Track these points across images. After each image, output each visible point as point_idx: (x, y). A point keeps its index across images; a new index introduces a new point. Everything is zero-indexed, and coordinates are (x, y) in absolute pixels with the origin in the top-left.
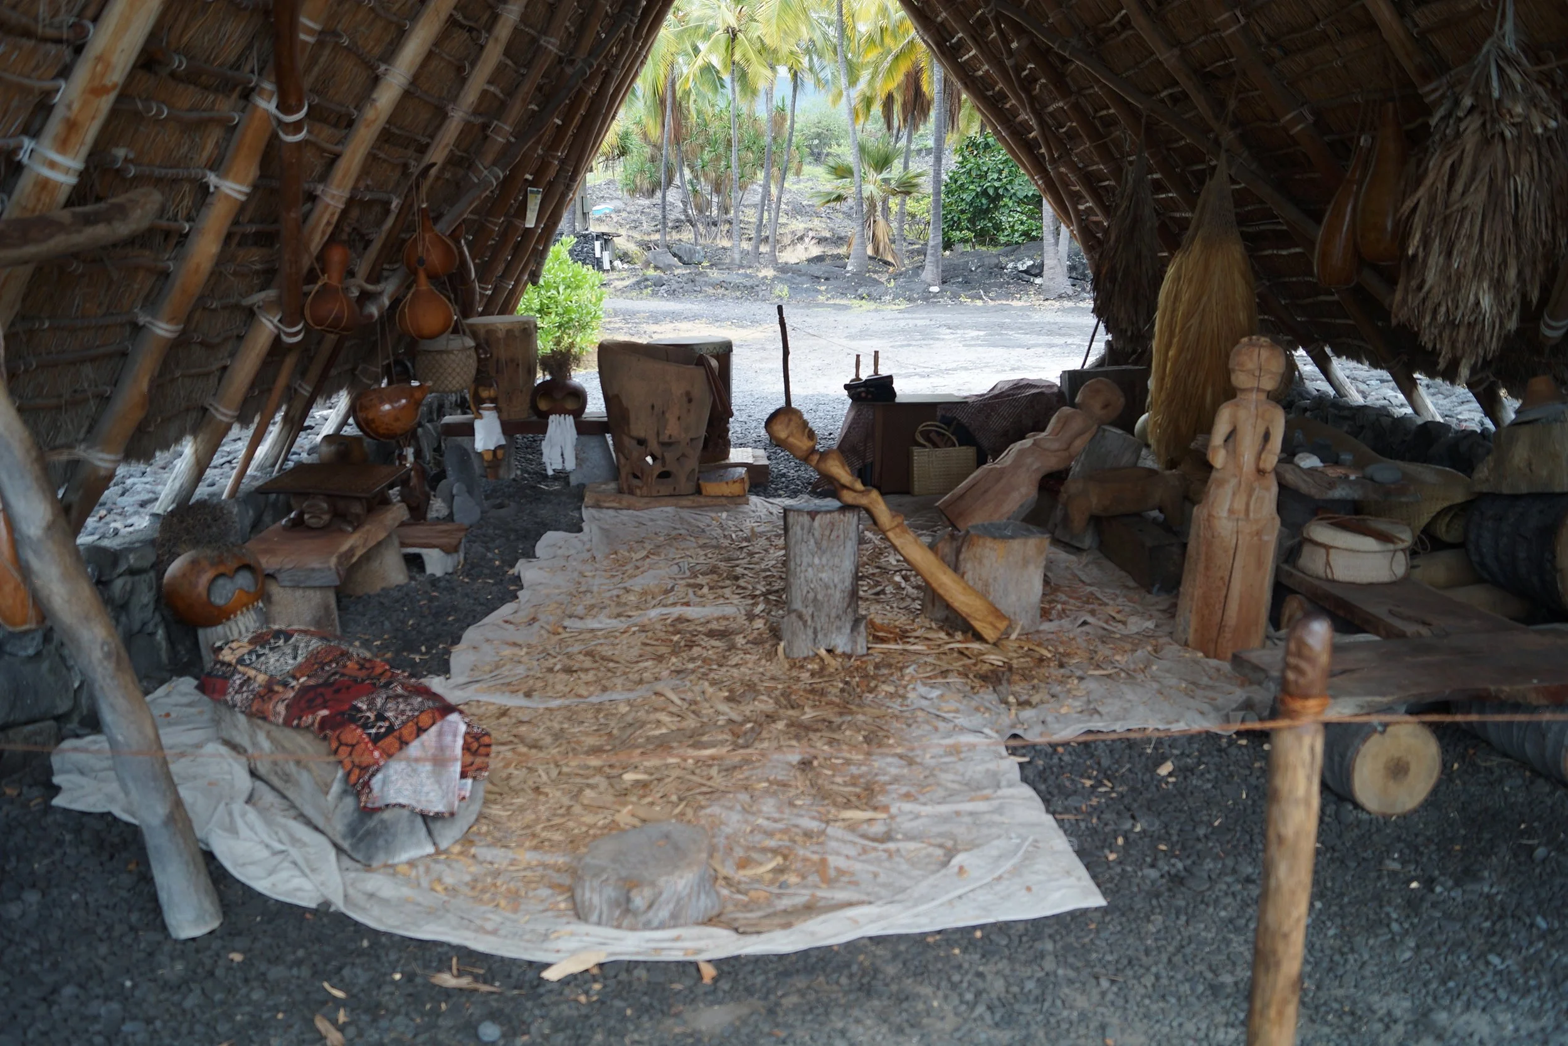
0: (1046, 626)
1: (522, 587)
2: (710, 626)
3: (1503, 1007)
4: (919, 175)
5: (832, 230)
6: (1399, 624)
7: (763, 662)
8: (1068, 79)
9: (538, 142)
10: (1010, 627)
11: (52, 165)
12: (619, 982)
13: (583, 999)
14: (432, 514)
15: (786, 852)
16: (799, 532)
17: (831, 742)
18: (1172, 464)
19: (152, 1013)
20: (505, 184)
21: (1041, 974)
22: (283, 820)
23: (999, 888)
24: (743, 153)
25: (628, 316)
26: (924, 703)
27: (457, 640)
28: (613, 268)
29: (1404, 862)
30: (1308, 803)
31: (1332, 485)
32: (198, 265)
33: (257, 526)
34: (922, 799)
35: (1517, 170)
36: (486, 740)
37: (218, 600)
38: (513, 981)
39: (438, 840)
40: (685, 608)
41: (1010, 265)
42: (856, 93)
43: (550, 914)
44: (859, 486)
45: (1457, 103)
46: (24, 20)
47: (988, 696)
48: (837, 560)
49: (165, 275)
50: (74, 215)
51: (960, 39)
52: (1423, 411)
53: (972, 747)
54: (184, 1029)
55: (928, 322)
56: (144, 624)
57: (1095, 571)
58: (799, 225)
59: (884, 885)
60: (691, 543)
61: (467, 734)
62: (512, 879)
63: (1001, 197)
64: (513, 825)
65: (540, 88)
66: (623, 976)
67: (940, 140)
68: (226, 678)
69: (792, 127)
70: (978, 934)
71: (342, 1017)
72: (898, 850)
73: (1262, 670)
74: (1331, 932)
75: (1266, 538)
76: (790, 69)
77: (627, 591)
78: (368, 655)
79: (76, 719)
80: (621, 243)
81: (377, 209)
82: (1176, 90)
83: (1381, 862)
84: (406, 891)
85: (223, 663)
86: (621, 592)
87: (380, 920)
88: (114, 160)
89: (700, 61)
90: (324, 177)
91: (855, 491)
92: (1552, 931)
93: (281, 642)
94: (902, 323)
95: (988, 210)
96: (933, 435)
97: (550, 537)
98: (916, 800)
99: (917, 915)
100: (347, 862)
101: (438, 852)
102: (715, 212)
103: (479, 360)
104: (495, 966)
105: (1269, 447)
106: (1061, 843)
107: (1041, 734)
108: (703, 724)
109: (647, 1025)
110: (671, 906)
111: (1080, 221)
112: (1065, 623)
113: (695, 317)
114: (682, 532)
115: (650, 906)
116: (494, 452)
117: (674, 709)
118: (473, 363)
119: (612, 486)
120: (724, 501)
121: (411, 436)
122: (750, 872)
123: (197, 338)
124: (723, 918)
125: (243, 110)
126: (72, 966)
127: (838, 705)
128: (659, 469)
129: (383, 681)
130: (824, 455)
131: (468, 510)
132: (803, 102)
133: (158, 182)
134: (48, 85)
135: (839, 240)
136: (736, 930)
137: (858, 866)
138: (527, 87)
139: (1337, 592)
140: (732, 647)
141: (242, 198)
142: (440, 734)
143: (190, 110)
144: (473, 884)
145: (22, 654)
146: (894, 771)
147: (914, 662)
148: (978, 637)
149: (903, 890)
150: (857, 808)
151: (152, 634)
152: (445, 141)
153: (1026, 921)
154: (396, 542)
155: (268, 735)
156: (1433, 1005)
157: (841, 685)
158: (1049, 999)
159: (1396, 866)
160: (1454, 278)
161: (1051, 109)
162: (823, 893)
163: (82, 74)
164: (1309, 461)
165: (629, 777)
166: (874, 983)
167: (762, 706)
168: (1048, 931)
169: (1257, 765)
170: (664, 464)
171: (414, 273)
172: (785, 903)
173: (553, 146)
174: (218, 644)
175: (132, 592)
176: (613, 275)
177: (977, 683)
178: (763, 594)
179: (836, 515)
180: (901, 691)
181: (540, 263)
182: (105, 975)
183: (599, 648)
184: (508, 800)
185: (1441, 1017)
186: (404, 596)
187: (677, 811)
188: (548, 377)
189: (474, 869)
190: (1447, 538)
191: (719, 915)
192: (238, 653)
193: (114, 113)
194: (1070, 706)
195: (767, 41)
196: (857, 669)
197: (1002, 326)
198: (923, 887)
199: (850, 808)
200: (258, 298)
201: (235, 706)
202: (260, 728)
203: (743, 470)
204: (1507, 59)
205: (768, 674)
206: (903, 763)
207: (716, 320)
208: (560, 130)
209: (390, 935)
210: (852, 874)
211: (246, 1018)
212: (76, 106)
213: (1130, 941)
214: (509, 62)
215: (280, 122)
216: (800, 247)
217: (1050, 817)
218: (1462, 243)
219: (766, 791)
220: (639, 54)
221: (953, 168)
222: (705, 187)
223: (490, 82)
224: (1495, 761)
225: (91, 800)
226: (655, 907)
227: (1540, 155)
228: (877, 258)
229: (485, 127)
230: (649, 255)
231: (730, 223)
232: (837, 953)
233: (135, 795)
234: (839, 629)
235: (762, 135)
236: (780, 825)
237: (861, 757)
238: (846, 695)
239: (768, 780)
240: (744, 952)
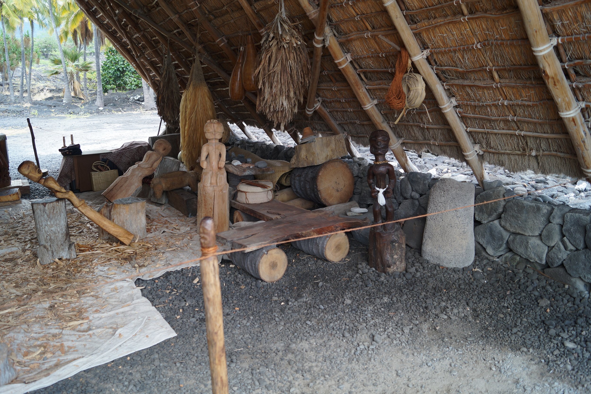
0: (149, 235)
2: (5, 257)
3: (312, 337)
4: (90, 63)
5: (56, 86)
6: (270, 216)
7: (31, 268)
8: (140, 25)
10: (135, 238)
15: (45, 345)
16: (39, 212)
17: (62, 296)
18: (192, 169)
21: (154, 367)
23: (135, 339)
24: (11, 55)
26: (102, 273)
29: (279, 297)
30: (215, 285)
31: (244, 170)
34: (103, 311)
35: (290, 59)
41: (132, 98)
42: (60, 30)
44: (63, 190)
45: (269, 36)
47: (127, 266)
48: (58, 222)
51: (96, 9)
52: (276, 142)
53: (122, 287)
55: (99, 122)
57: (167, 212)
58: (41, 85)
59: (89, 349)
63: (125, 71)
67: (97, 49)
69: (33, 43)
70: (129, 358)
72: (94, 333)
73: (225, 239)
74: (256, 326)
75: (224, 192)
76: (29, 19)
82: (179, 30)
83: (271, 299)
91: (62, 193)
92: (325, 309)
94: (88, 123)
95: (120, 77)
96: (99, 167)
98: (100, 312)
99: (103, 357)
102: (1, 80)
105: (221, 159)
106: (159, 316)
107: (149, 277)
108: (4, 300)
111: (151, 80)
112: (157, 233)
120: (10, 203)
122: (29, 357)
124: (18, 379)
127: (65, 281)
130: (46, 180)
132: (36, 33)
135: (59, 90)
136: (25, 383)
137: (77, 343)
139: (250, 208)
140: (16, 264)
146: (90, 302)
147: (97, 257)
148: (122, 243)
149: (97, 348)
150: (75, 320)
153: (147, 349)
156: (291, 343)
157: (66, 272)
158: (158, 376)
159: (276, 298)
160: (274, 96)
161: (134, 37)
162: (64, 358)
164: (237, 163)
166: (87, 388)
167: (32, 287)
168: (155, 350)
169: (228, 273)
172: (47, 366)
177: (123, 261)
178: (30, 240)
179: (55, 203)
180: (92, 270)
185: (293, 346)
190: (285, 184)
191: (16, 378)
194: (160, 264)
195: (17, 7)
196: (72, 264)
197: (129, 122)
198: (105, 345)
199: (73, 321)
203: (17, 189)
204: (283, 21)
205: (33, 273)
206: (94, 298)
207: (5, 126)
210: (75, 347)
213: (187, 346)
216: (42, 94)
217: (154, 307)
218: (275, 84)
219: (35, 322)
221: (105, 60)
224: (306, 256)
227: (296, 53)
228: (77, 97)
231: (8, 84)
232: (71, 380)
234: (63, 249)
235: (20, 47)
236: (42, 335)
237: (76, 300)
238: (68, 276)
239: (35, 317)
240: (28, 391)
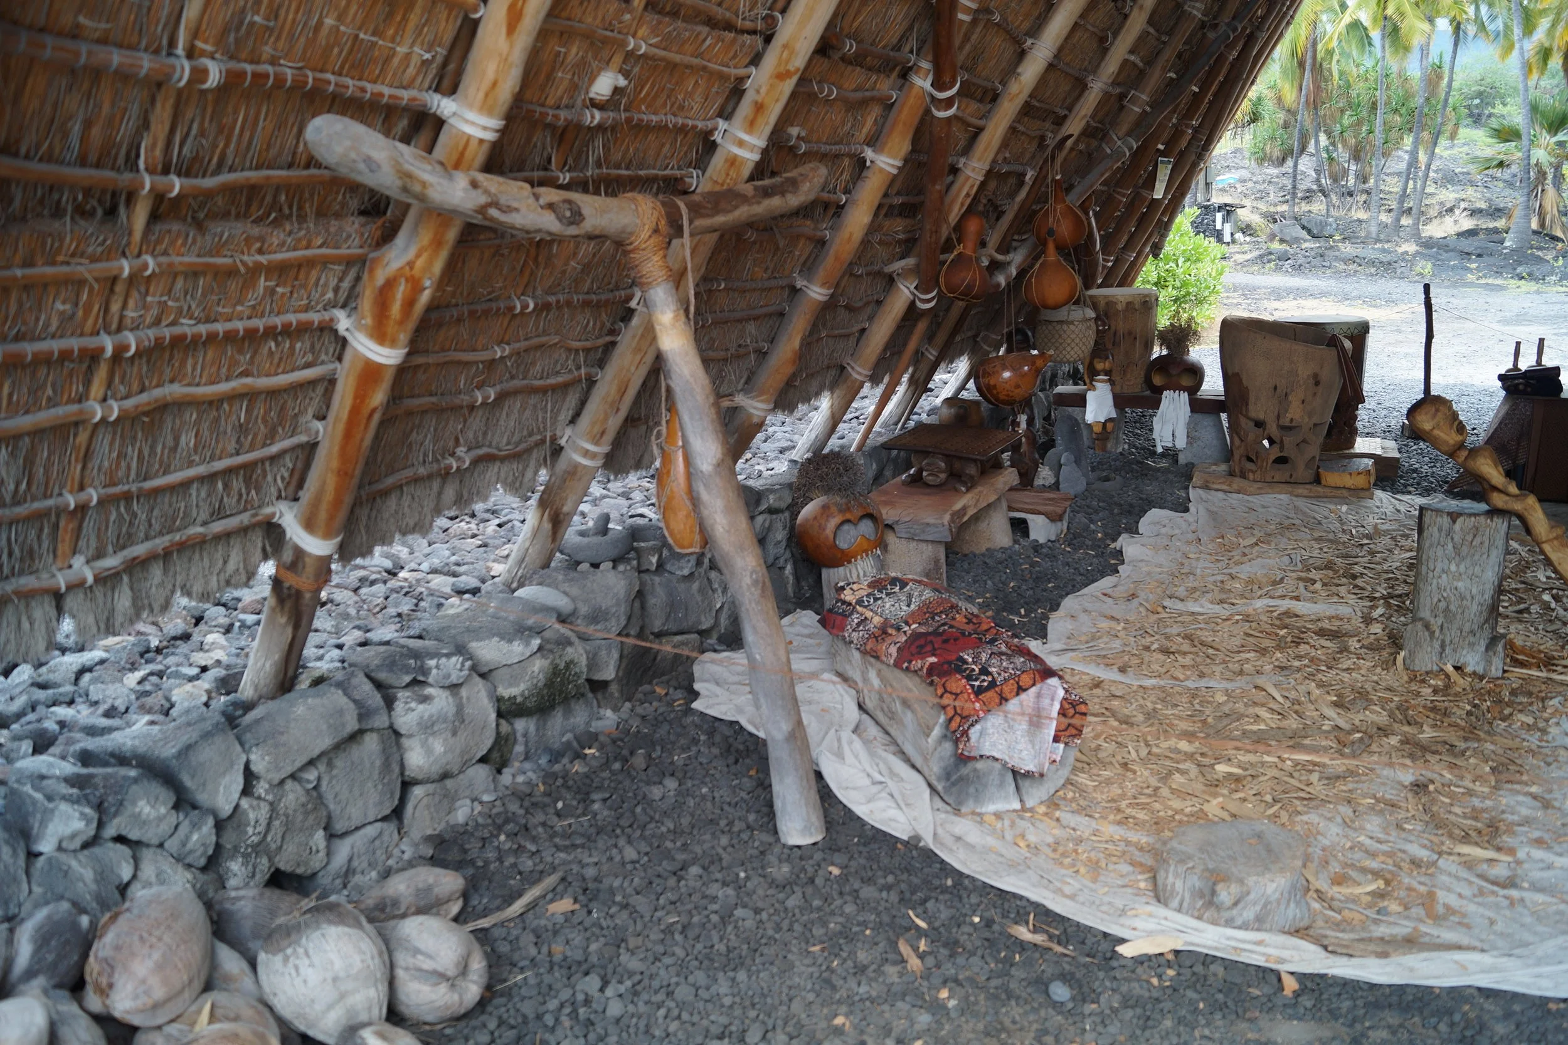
1: (1123, 562)
2: (1320, 624)
5: (1489, 200)
7: (1379, 670)
9: (1174, 111)
11: (741, 143)
12: (1194, 974)
13: (1155, 981)
14: (1038, 482)
15: (1389, 876)
16: (1436, 534)
17: (1452, 766)
19: (760, 904)
20: (1136, 155)
22: (884, 754)
24: (1389, 117)
25: (1248, 292)
27: (1055, 607)
28: (1234, 241)
32: (851, 234)
33: (878, 479)
34: (1557, 848)
36: (1082, 708)
37: (842, 544)
38: (1087, 948)
39: (1025, 798)
40: (1294, 602)
42: (1530, 46)
43: (1129, 890)
44: (1513, 489)
46: (728, 14)
48: (1477, 569)
49: (822, 243)
50: (756, 188)
54: (785, 925)
56: (776, 559)
58: (1449, 195)
59: (1502, 935)
60: (1305, 535)
61: (1065, 699)
62: (1094, 849)
64: (1098, 796)
65: (1180, 56)
66: (1199, 968)
68: (845, 616)
69: (1450, 85)
71: (923, 946)
72: (1522, 900)
76: (1451, 22)
77: (1233, 577)
78: (975, 611)
79: (715, 636)
80: (1245, 215)
81: (1012, 181)
84: (990, 841)
85: (844, 602)
86: (1226, 578)
87: (964, 864)
88: (790, 136)
89: (1347, 19)
90: (967, 151)
91: (1508, 494)
93: (897, 589)
97: (1155, 514)
98: (1549, 848)
99: (1539, 976)
100: (939, 804)
101: (1024, 809)
102: (1351, 181)
103: (1098, 331)
104: (1069, 930)
108: (1306, 727)
109: (1220, 1023)
110: (1258, 908)
113: (1322, 295)
114: (1297, 522)
115: (1236, 904)
116: (1104, 424)
117: (1275, 707)
118: (1092, 334)
119: (1223, 467)
120: (1345, 493)
121: (1026, 404)
122: (1346, 890)
123: (843, 301)
124: (1311, 932)
125: (900, 89)
126: (698, 849)
127: (1463, 729)
128: (1275, 453)
129: (989, 637)
130: (1474, 452)
131: (1074, 480)
132: (1464, 58)
133: (823, 157)
134: (742, 72)
135: (1497, 212)
136: (1325, 948)
137: (1471, 908)
138: (1168, 54)
140: (1344, 649)
141: (895, 171)
142: (1039, 696)
143: (855, 90)
144: (1055, 846)
145: (679, 573)
146: (1525, 811)
147: (1560, 693)
149: (1526, 944)
150: (1477, 844)
151: (782, 569)
152: (1083, 112)
154: (1004, 505)
155: (879, 674)
157: (1468, 708)
162: (1428, 929)
163: (770, 61)
165: (1222, 768)
166: (1478, 1038)
167: (1374, 717)
170: (1282, 448)
171: (1044, 244)
172: (1382, 931)
173: (1189, 114)
174: (841, 584)
175: (769, 529)
176: (1234, 248)
178: (1383, 597)
179: (1482, 519)
180: (1541, 724)
181: (1163, 236)
182: (724, 864)
183: (1199, 633)
184: (1095, 771)
186: (1008, 558)
187: (1270, 811)
188: (1165, 352)
189: (1056, 832)
191: (1307, 928)
192: (859, 594)
193: (794, 95)
196: (1489, 693)
198: (1549, 946)
199: (1470, 843)
200: (898, 266)
201: (851, 642)
202: (872, 665)
203: (1370, 462)
205: (1384, 684)
206: (1538, 804)
207: (1346, 298)
208: (1197, 98)
209: (973, 879)
210: (1464, 915)
211: (839, 927)
212: (763, 91)
214: (1151, 30)
215: (933, 98)
216: (1449, 220)
219: (1372, 808)
220: (1285, 13)
222: (1342, 154)
223: (1131, 52)
225: (724, 708)
226: (1240, 906)
228: (1545, 235)
229: (1122, 97)
230: (1275, 227)
231: (1368, 193)
232: (1439, 997)
233: (764, 709)
234: (1472, 645)
235: (1413, 96)
236: (1385, 847)
237: (1486, 790)
238: (1473, 719)
239: (1374, 797)
240: (1332, 972)
